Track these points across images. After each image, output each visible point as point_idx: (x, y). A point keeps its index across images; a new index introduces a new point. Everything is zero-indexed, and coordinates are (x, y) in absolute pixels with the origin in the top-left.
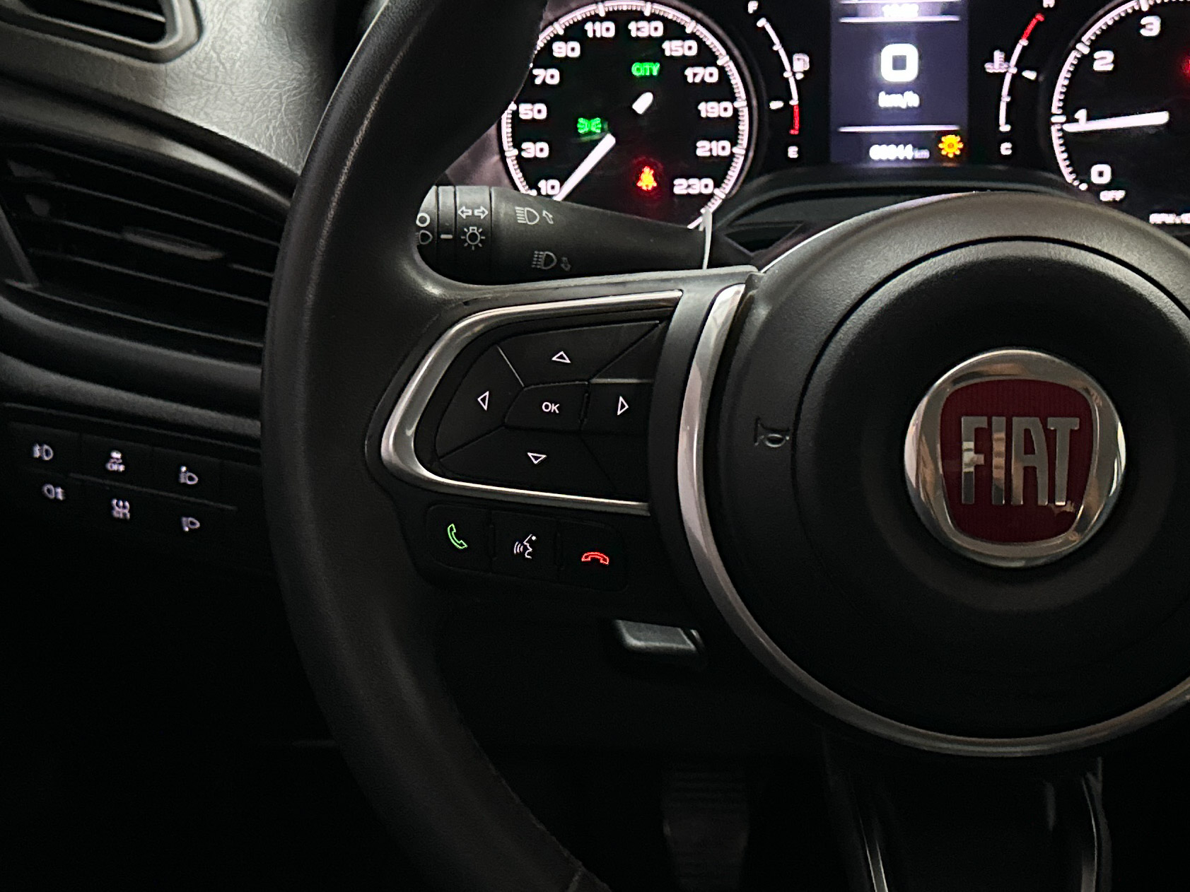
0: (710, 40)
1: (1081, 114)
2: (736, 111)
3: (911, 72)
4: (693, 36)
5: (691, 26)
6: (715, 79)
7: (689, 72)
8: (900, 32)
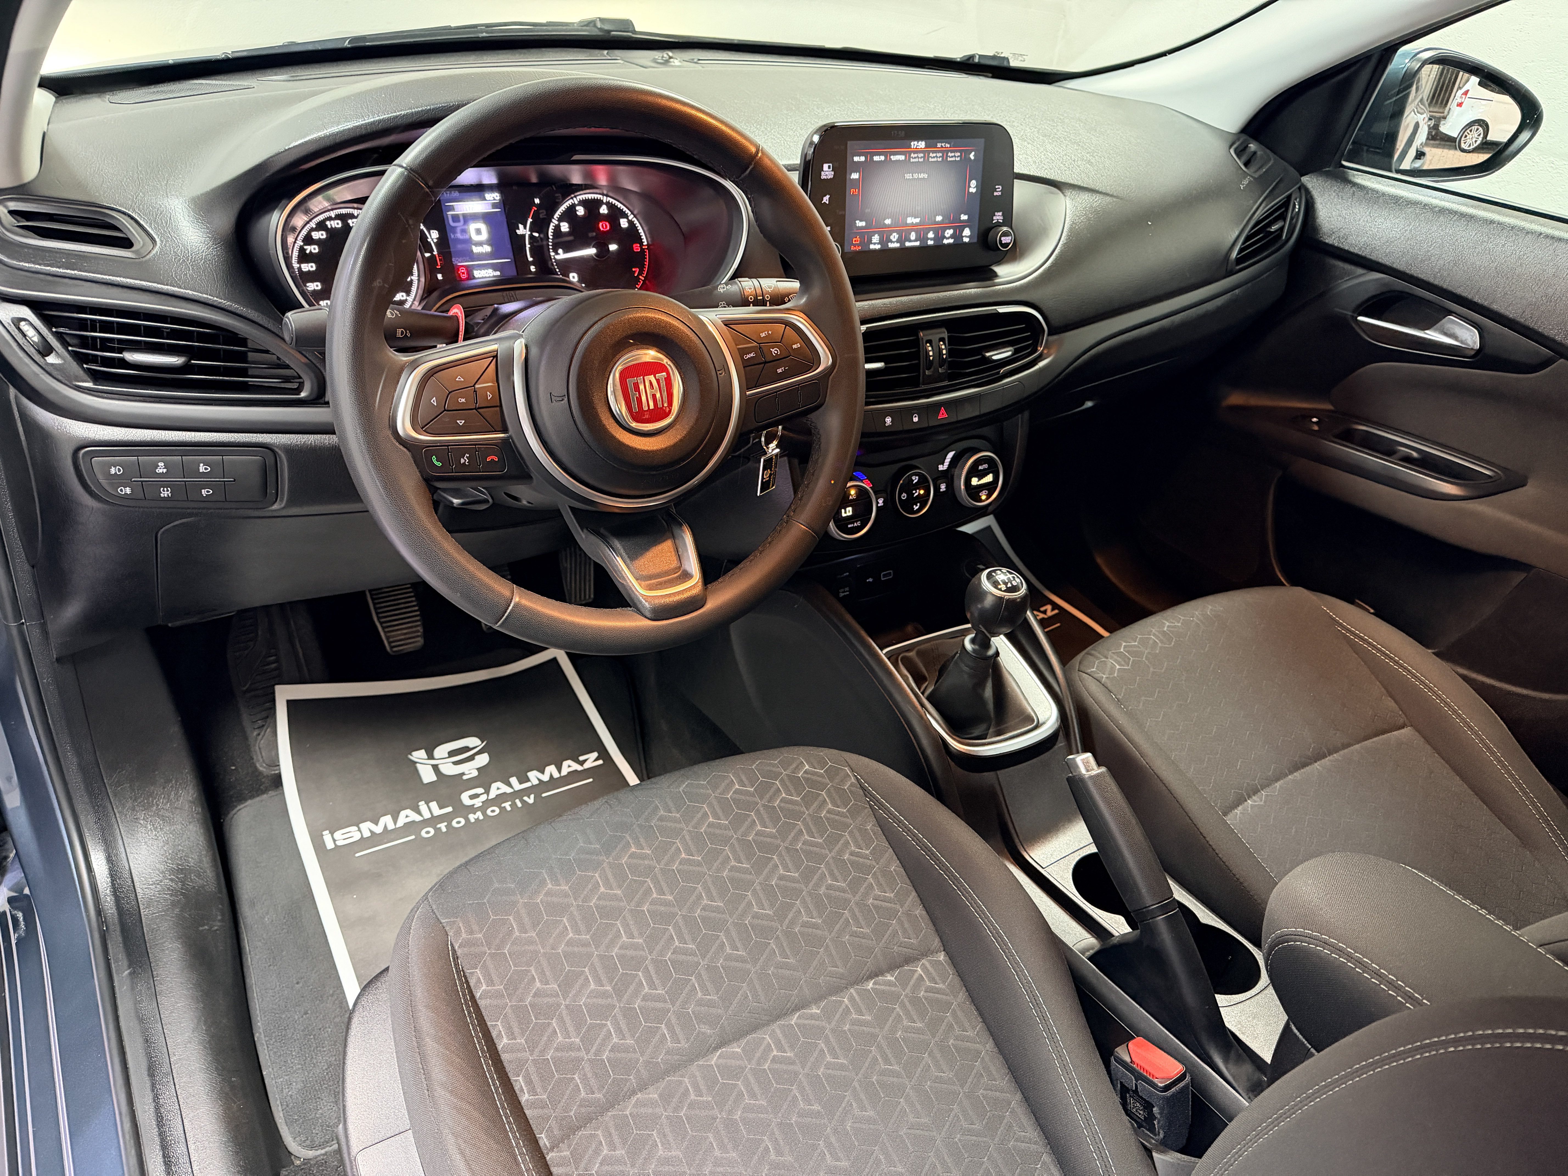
1: (560, 251)
3: (484, 236)
8: (474, 217)
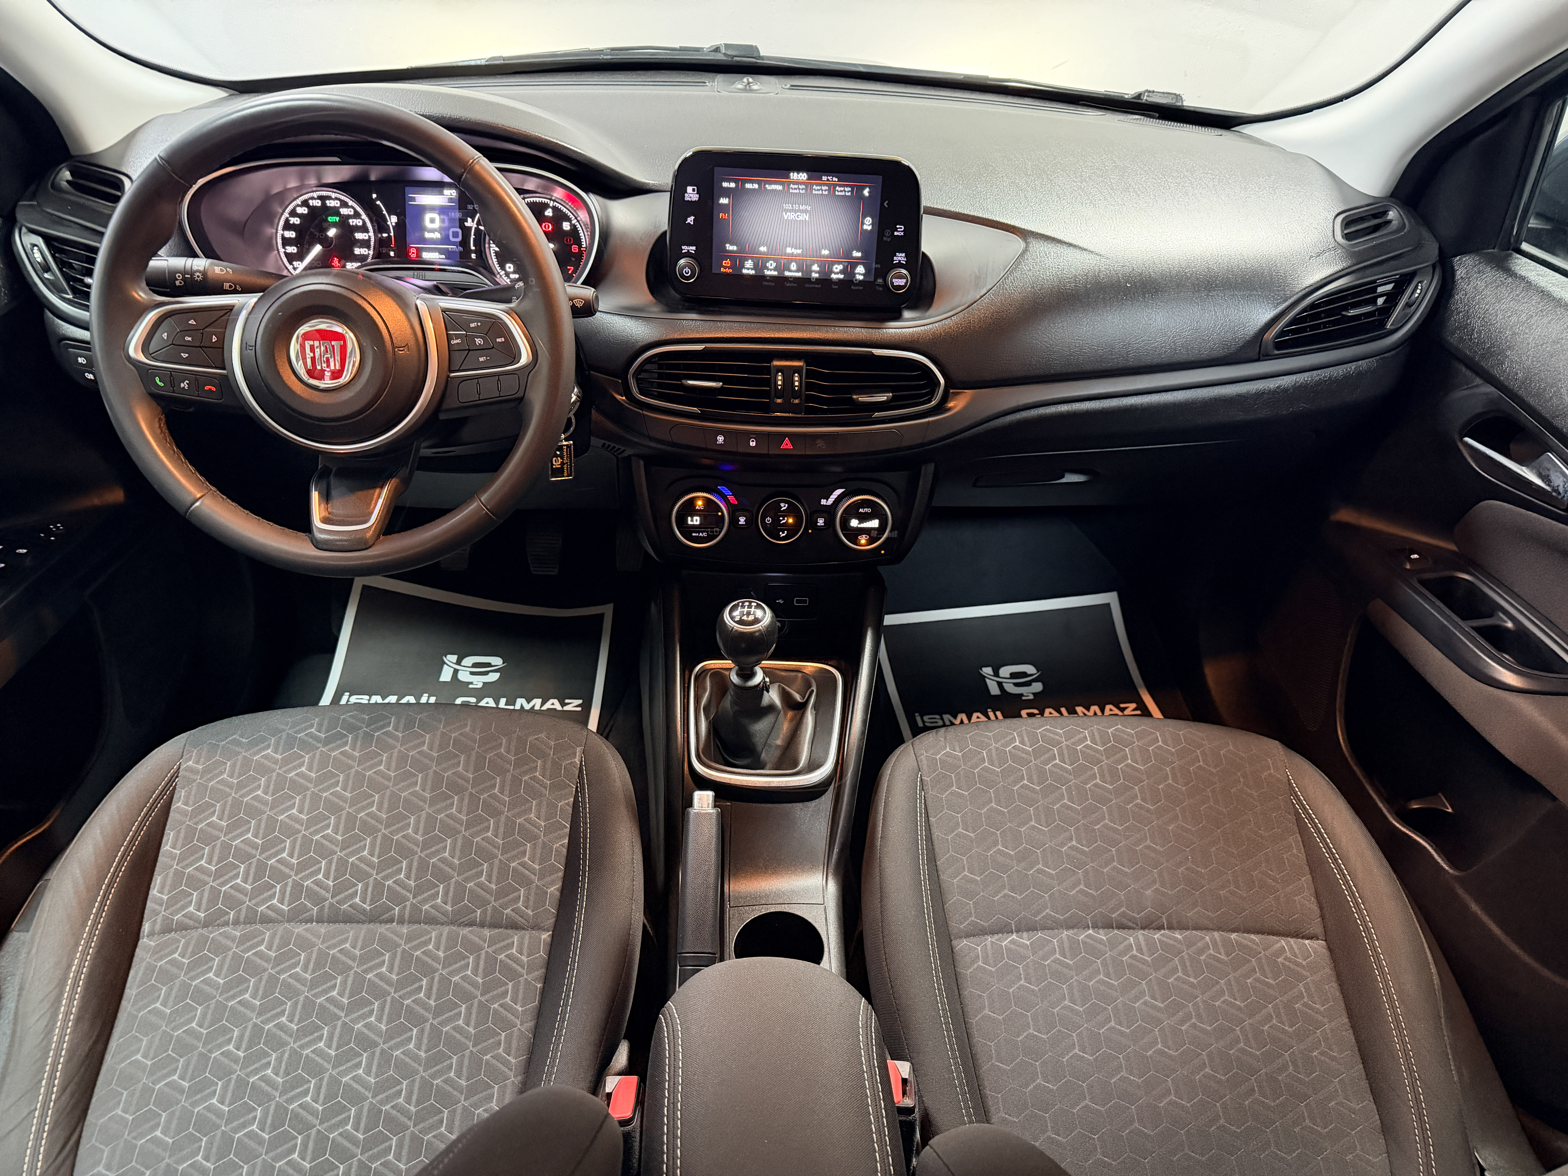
0: (359, 209)
2: (369, 236)
3: (437, 225)
4: (352, 207)
5: (351, 203)
6: (361, 224)
7: (350, 221)
8: (432, 209)
